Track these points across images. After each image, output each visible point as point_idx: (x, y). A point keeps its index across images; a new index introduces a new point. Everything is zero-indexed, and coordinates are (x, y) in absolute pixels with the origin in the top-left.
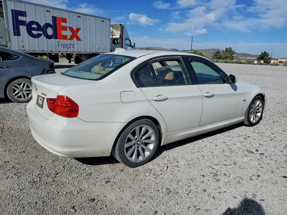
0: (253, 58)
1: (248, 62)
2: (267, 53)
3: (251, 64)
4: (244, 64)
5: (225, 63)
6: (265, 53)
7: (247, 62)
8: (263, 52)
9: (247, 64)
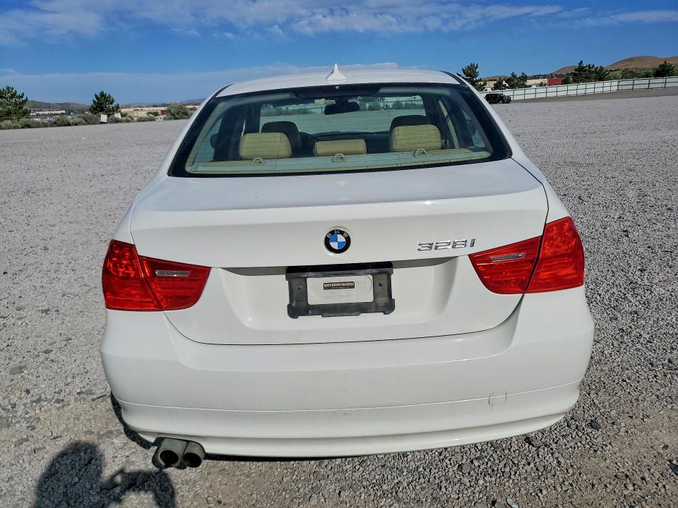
0: (56, 112)
1: (86, 121)
2: (107, 95)
3: (94, 124)
4: (76, 125)
5: (23, 128)
6: (102, 95)
7: (84, 121)
8: (98, 95)
9: (83, 124)
